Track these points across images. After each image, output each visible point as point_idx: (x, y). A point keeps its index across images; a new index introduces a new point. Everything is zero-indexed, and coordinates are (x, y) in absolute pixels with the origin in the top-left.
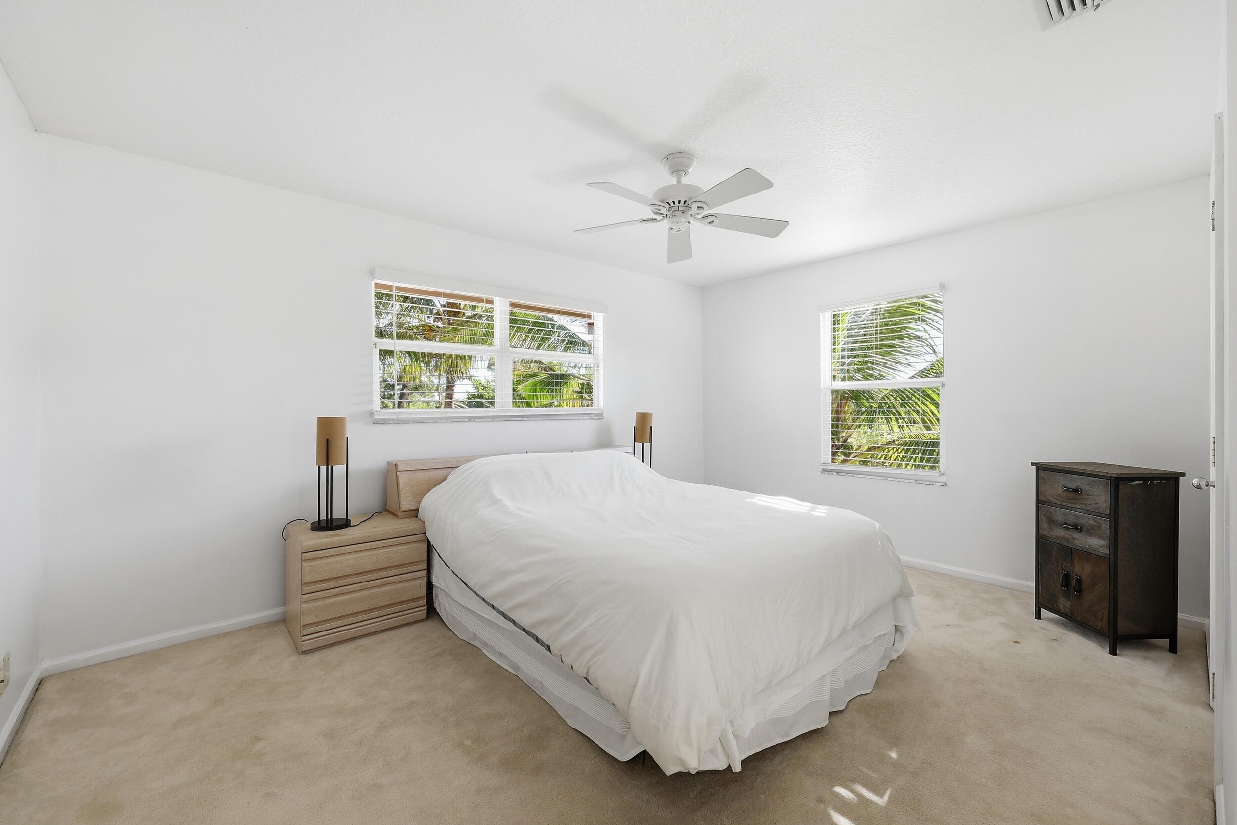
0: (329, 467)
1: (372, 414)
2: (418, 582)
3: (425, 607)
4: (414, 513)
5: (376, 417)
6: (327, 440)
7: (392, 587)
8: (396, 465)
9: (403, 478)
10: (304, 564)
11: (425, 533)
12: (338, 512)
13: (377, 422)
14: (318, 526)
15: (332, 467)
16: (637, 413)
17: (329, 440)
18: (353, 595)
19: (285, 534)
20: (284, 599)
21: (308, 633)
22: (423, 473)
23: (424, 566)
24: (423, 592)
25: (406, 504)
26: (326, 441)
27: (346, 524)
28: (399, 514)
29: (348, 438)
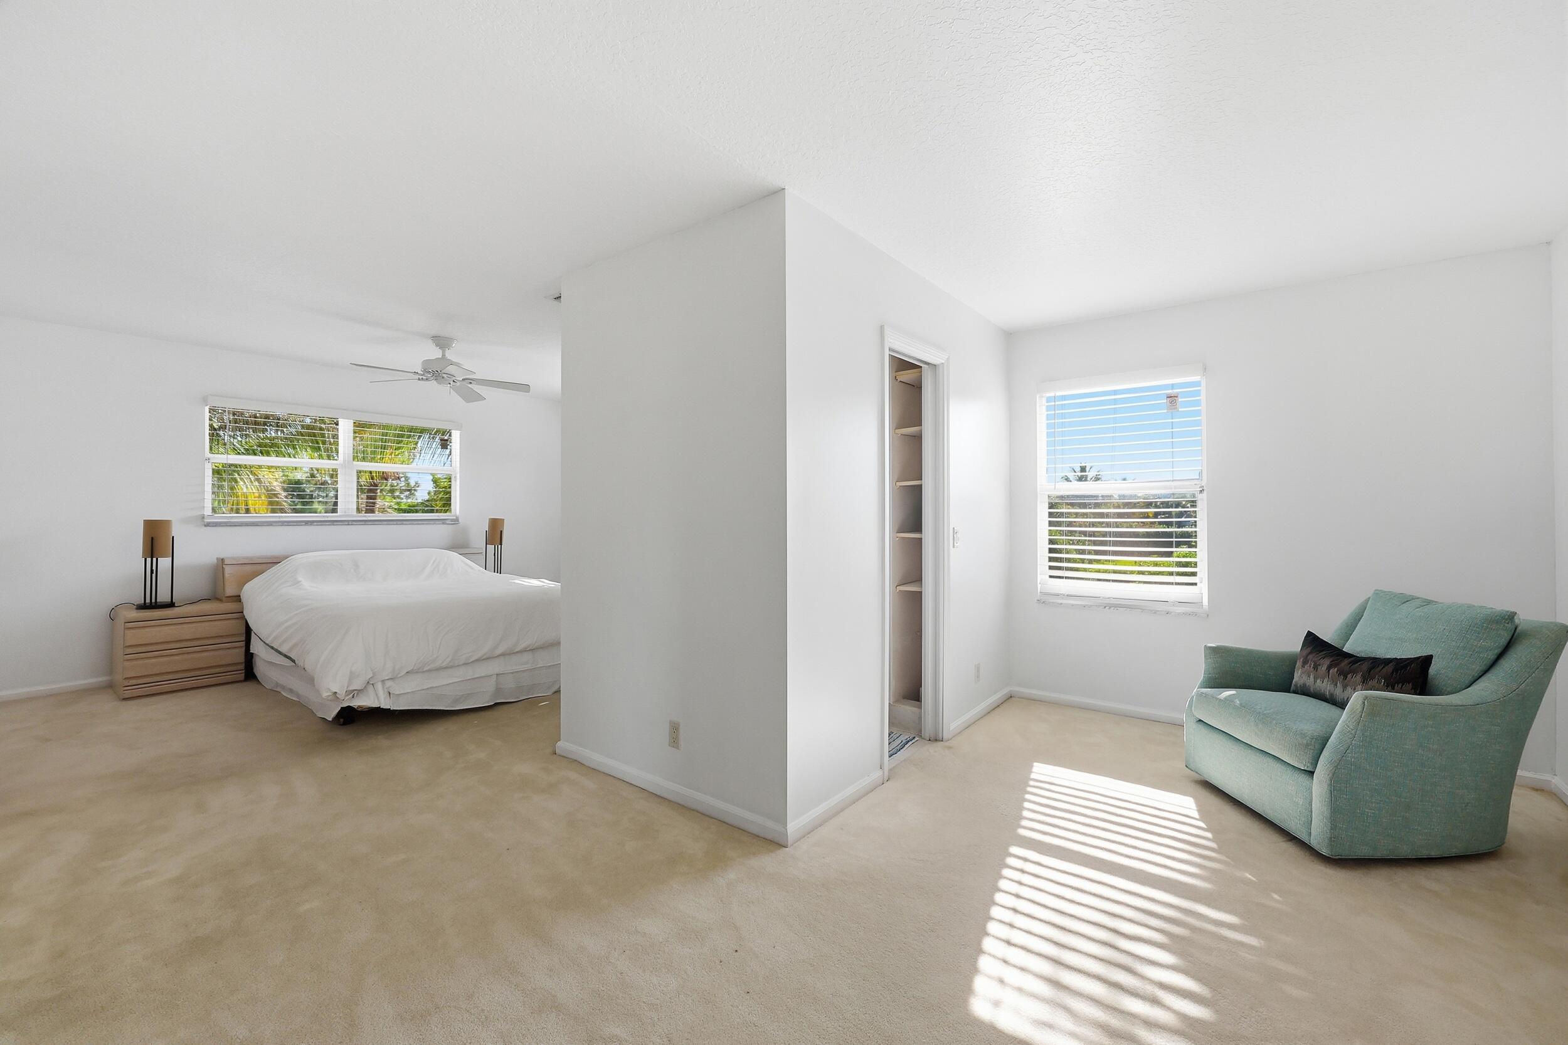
0: (154, 559)
1: (203, 517)
2: (237, 650)
3: (244, 671)
4: (237, 598)
5: (207, 520)
6: (152, 538)
7: (211, 653)
8: (222, 559)
9: (228, 571)
10: (127, 632)
11: (242, 612)
12: (163, 596)
13: (208, 525)
14: (143, 607)
15: (157, 560)
16: (490, 519)
17: (154, 538)
18: (172, 658)
19: (112, 615)
20: (111, 670)
21: (129, 684)
22: (249, 566)
23: (244, 639)
24: (242, 659)
25: (230, 591)
26: (150, 539)
27: (171, 605)
28: (224, 599)
29: (173, 537)
